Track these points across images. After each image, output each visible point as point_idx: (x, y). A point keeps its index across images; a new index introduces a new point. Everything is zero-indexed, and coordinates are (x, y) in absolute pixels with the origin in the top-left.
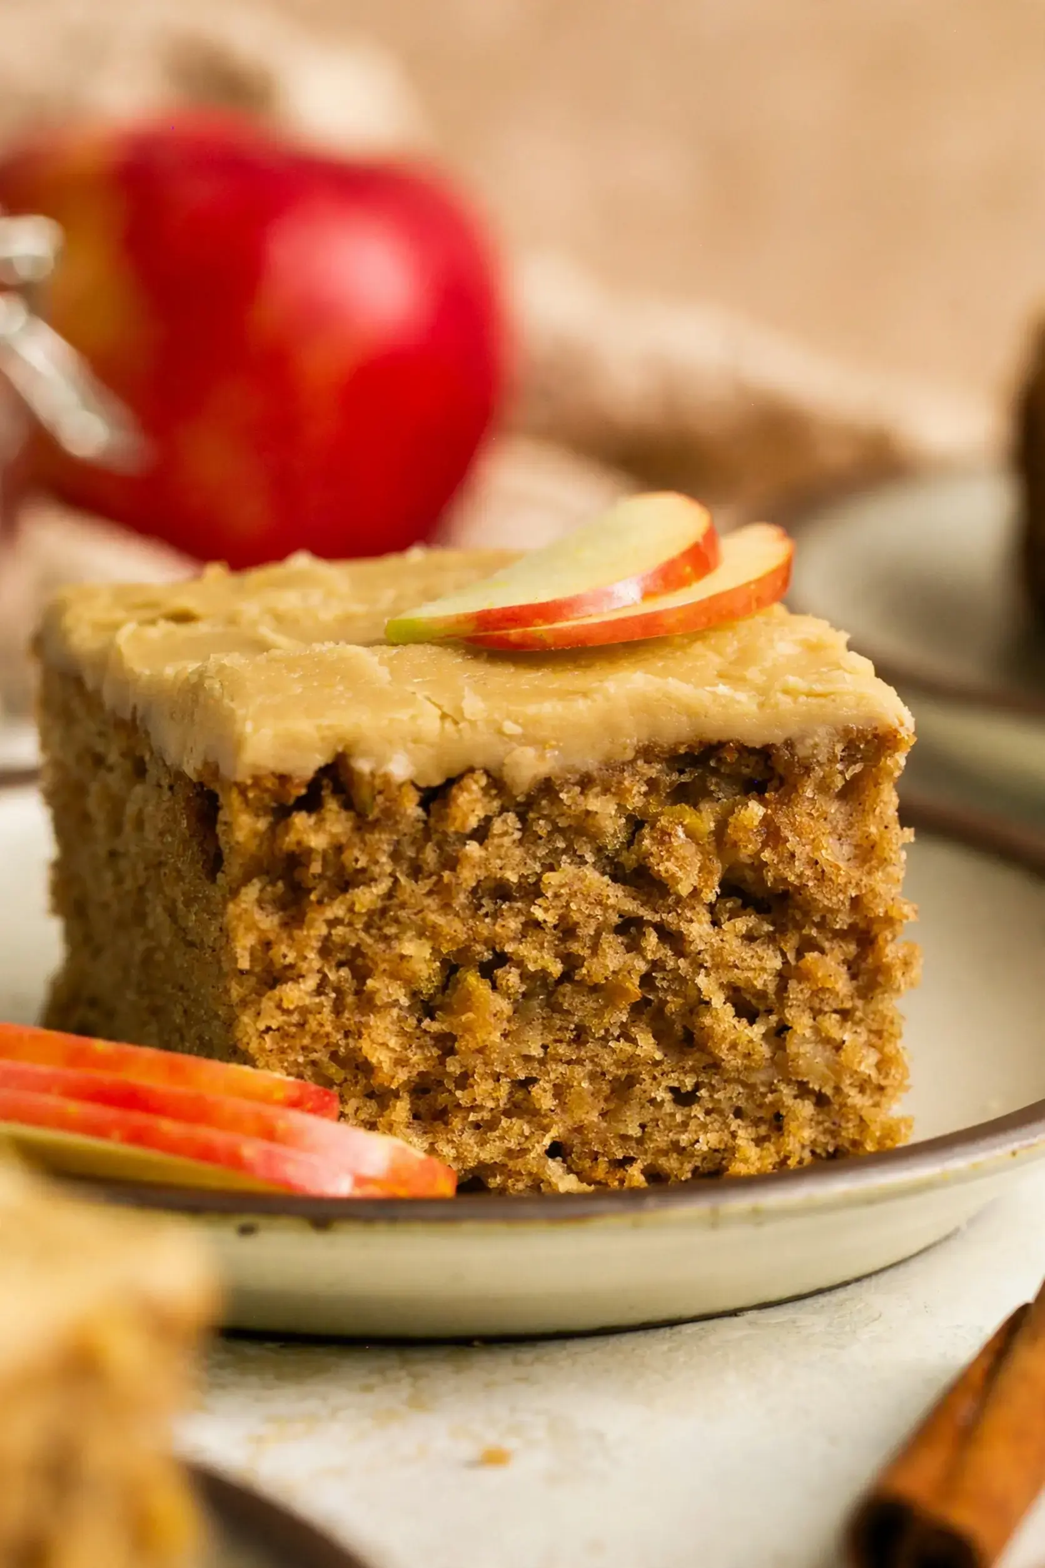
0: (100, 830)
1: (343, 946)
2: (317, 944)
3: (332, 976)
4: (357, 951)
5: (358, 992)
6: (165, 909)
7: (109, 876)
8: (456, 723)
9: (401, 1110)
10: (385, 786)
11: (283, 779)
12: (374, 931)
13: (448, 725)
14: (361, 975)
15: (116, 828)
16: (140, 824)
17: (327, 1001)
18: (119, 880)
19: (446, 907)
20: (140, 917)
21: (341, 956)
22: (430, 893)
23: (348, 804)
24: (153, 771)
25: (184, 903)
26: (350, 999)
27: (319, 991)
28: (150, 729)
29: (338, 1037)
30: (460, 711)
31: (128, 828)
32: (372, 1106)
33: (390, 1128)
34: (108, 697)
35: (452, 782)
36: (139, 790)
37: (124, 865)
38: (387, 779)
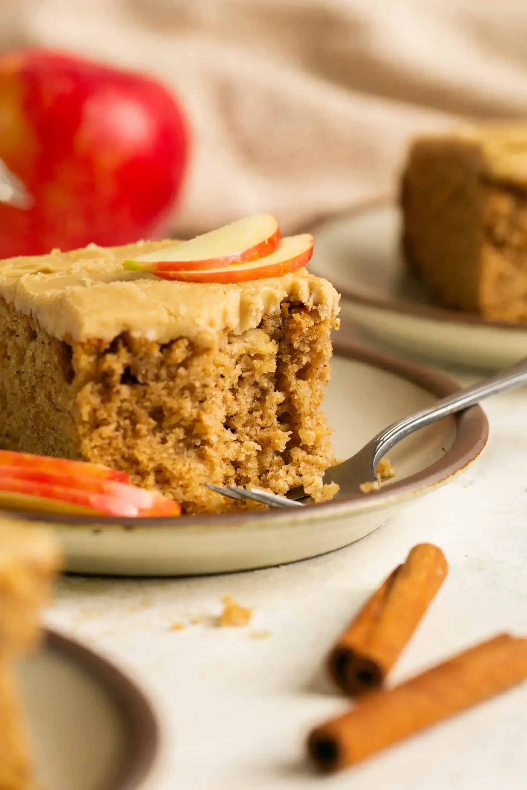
0: (13, 362)
1: (127, 411)
2: (115, 409)
3: (122, 423)
4: (132, 413)
5: (134, 430)
6: (45, 395)
7: (17, 382)
8: (176, 317)
9: (151, 479)
10: (146, 343)
11: (100, 341)
12: (140, 405)
13: (173, 318)
14: (134, 423)
15: (21, 360)
16: (33, 359)
17: (120, 434)
18: (22, 383)
19: (170, 394)
20: (33, 399)
21: (126, 415)
22: (164, 388)
23: (130, 350)
24: (40, 337)
25: (55, 393)
26: (130, 433)
27: (117, 430)
28: (38, 319)
29: (125, 449)
30: (178, 312)
31: (27, 361)
32: (139, 478)
33: (146, 487)
34: (18, 306)
35: (173, 342)
36: (32, 345)
37: (24, 377)
38: (146, 340)
